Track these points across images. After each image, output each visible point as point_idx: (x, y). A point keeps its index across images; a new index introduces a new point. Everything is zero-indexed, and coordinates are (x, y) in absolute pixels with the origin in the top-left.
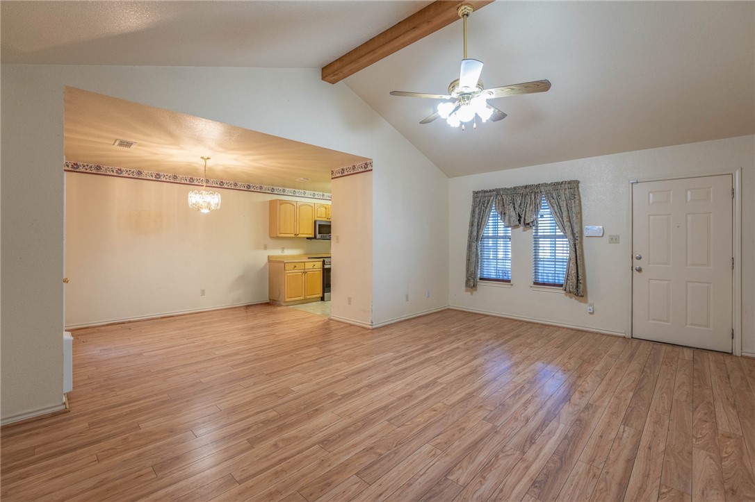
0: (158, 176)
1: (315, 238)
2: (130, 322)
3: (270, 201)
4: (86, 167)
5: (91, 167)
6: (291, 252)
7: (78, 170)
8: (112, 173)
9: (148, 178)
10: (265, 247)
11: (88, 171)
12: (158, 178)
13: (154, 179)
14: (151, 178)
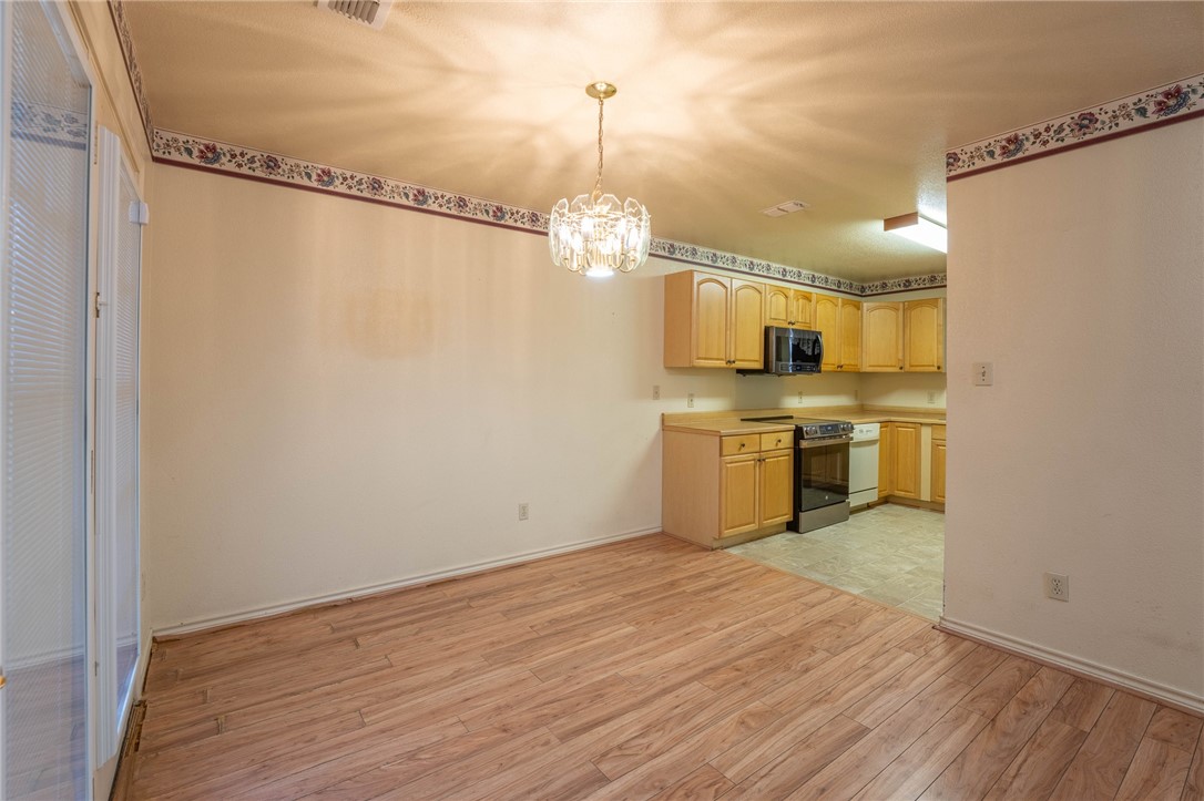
0: (421, 196)
1: (766, 370)
2: (351, 602)
3: (666, 277)
4: (239, 158)
5: (252, 160)
6: (708, 406)
7: (216, 166)
8: (306, 182)
9: (397, 200)
10: (656, 395)
11: (245, 170)
12: (419, 202)
13: (412, 204)
14: (404, 201)
